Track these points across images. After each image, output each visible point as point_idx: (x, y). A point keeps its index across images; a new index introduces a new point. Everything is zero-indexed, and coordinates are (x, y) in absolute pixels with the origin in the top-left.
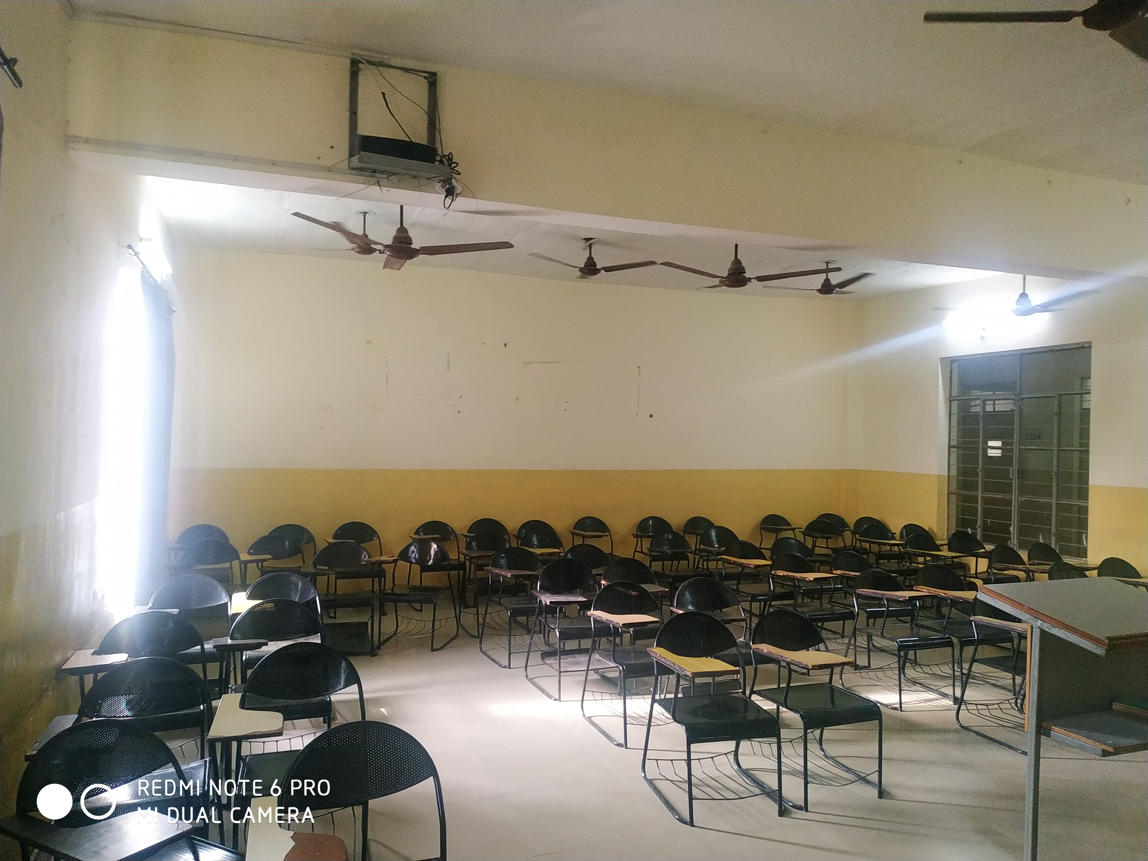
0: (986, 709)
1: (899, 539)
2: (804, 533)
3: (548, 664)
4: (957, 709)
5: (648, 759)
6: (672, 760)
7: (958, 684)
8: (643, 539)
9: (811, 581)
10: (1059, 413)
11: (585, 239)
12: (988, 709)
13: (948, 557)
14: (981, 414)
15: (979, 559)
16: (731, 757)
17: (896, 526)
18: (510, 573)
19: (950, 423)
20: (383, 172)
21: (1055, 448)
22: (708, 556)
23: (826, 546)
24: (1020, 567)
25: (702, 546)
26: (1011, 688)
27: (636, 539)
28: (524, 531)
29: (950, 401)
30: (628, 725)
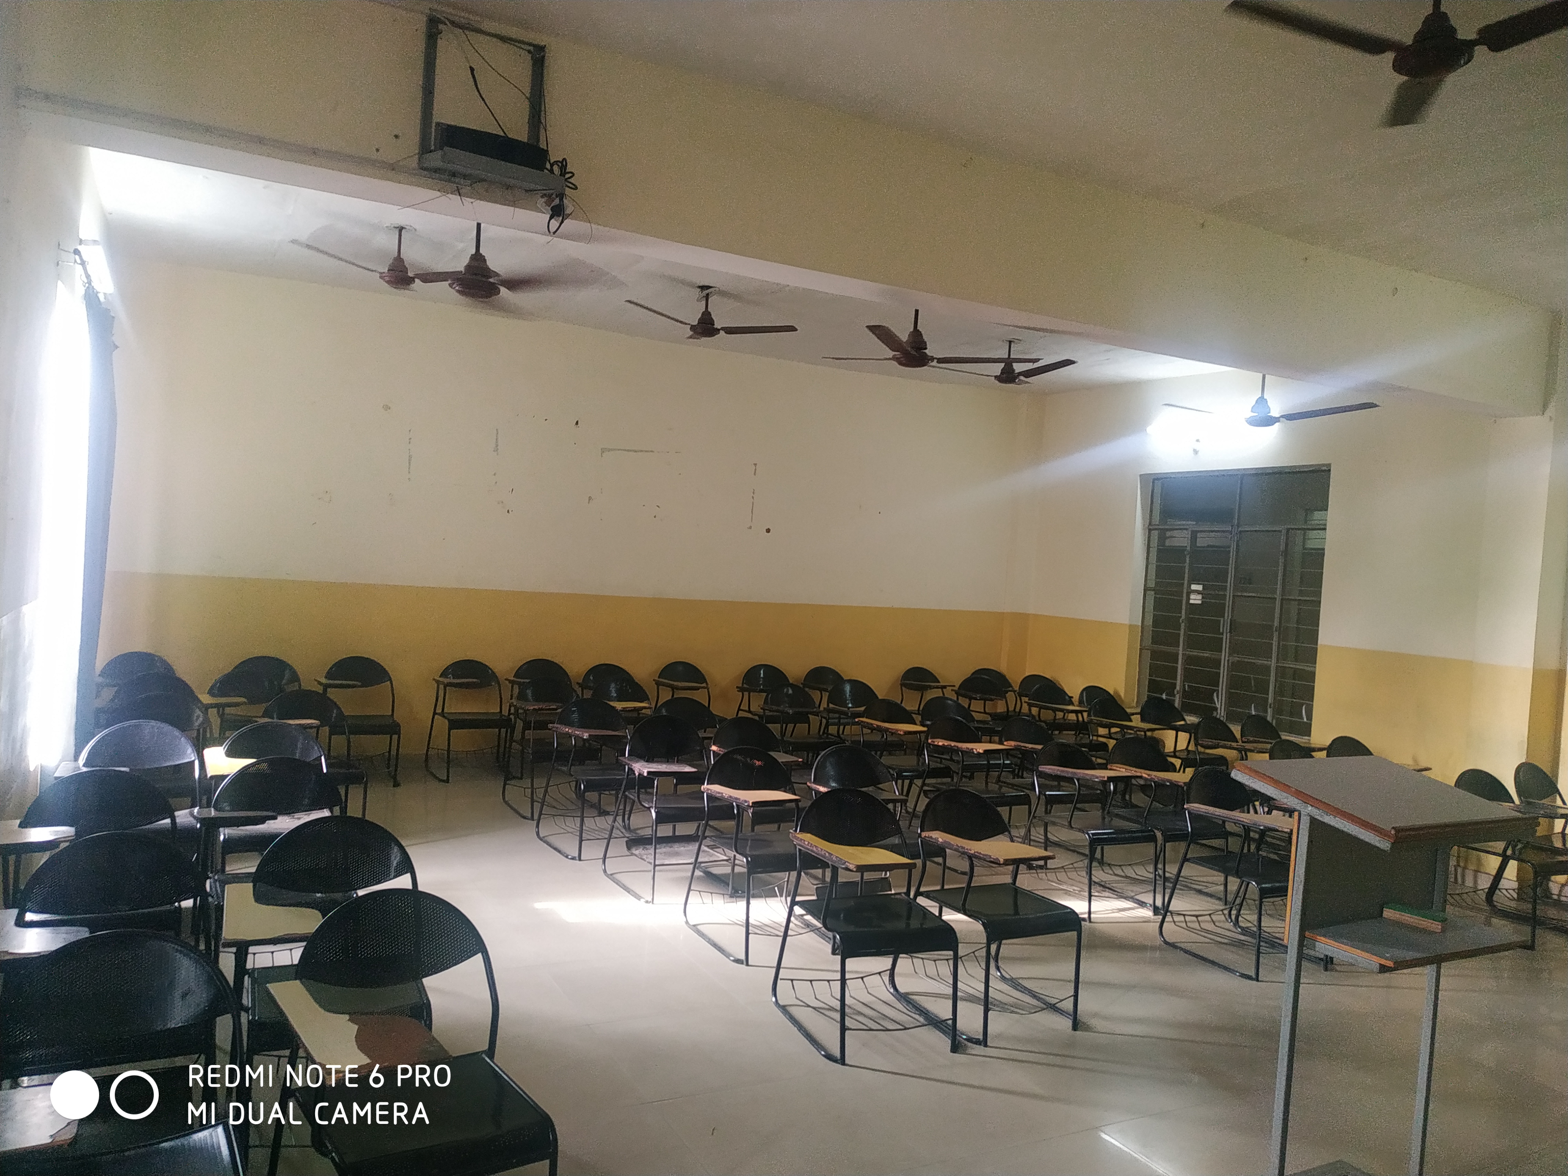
0: (1195, 922)
1: (1077, 703)
2: (958, 693)
3: (636, 855)
4: (1160, 920)
5: (781, 979)
6: (811, 981)
7: (1159, 889)
8: (751, 694)
9: (979, 753)
10: (1286, 553)
11: (699, 287)
12: (1199, 922)
13: (1140, 729)
14: (1188, 548)
15: (1180, 733)
16: (886, 979)
17: (1074, 687)
18: (587, 732)
19: (1147, 559)
20: (465, 177)
21: (1278, 596)
22: (840, 718)
23: (982, 711)
24: (1234, 744)
25: (831, 706)
26: (1222, 896)
27: (741, 693)
28: (591, 678)
29: (1150, 530)
30: (750, 936)
